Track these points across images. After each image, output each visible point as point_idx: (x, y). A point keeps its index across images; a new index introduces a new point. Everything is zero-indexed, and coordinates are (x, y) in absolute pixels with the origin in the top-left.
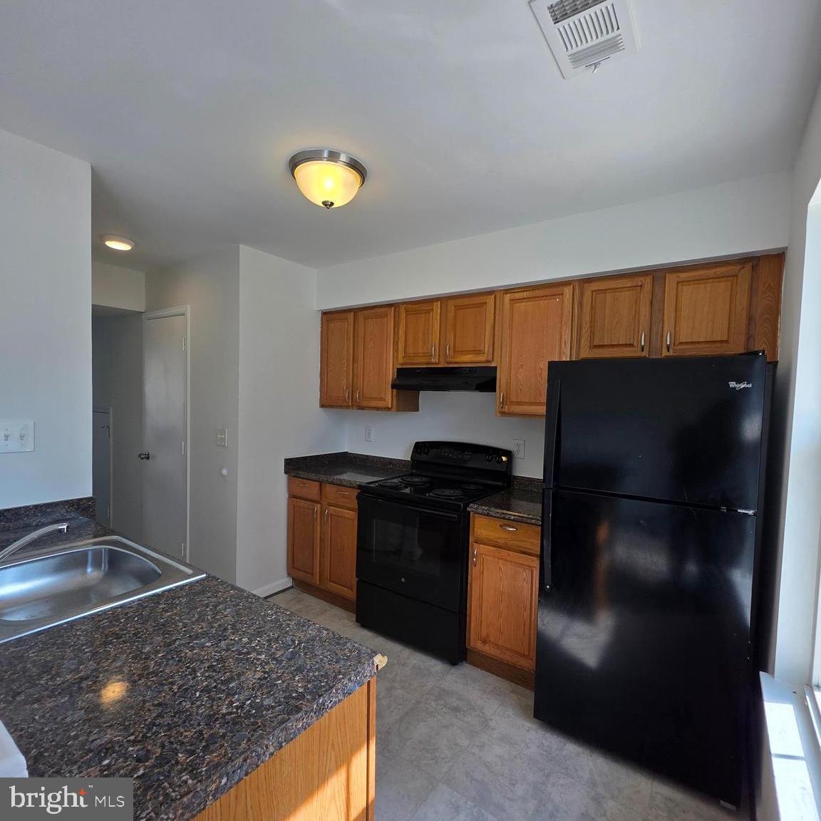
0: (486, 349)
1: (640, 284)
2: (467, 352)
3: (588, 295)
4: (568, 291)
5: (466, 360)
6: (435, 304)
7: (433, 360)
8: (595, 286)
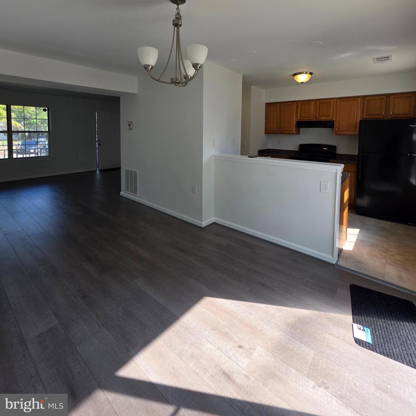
0: (331, 115)
1: (382, 98)
2: (324, 116)
3: (366, 101)
4: (359, 99)
5: (324, 118)
6: (312, 102)
7: (311, 119)
8: (368, 98)
